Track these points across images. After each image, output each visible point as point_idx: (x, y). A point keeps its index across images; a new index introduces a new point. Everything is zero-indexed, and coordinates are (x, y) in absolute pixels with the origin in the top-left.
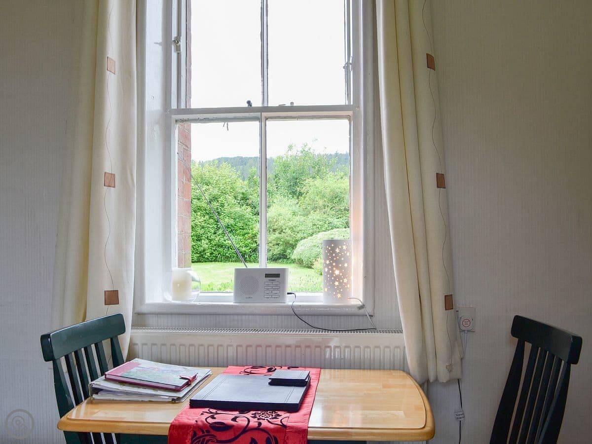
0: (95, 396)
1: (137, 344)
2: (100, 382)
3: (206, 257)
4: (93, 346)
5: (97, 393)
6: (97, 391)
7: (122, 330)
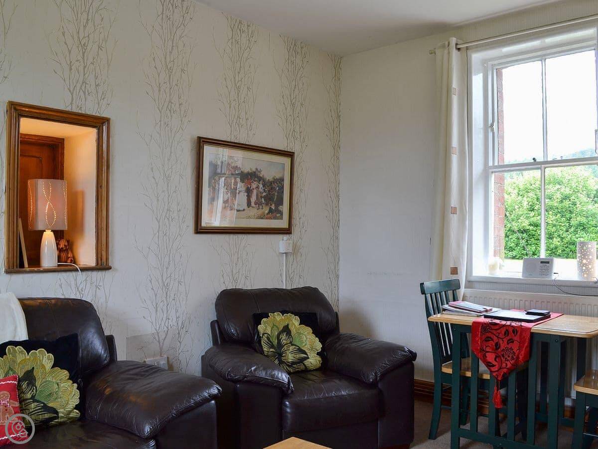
0: (443, 312)
1: (467, 297)
2: (446, 306)
3: (558, 253)
4: (443, 293)
5: (444, 311)
6: (444, 310)
7: (459, 287)
